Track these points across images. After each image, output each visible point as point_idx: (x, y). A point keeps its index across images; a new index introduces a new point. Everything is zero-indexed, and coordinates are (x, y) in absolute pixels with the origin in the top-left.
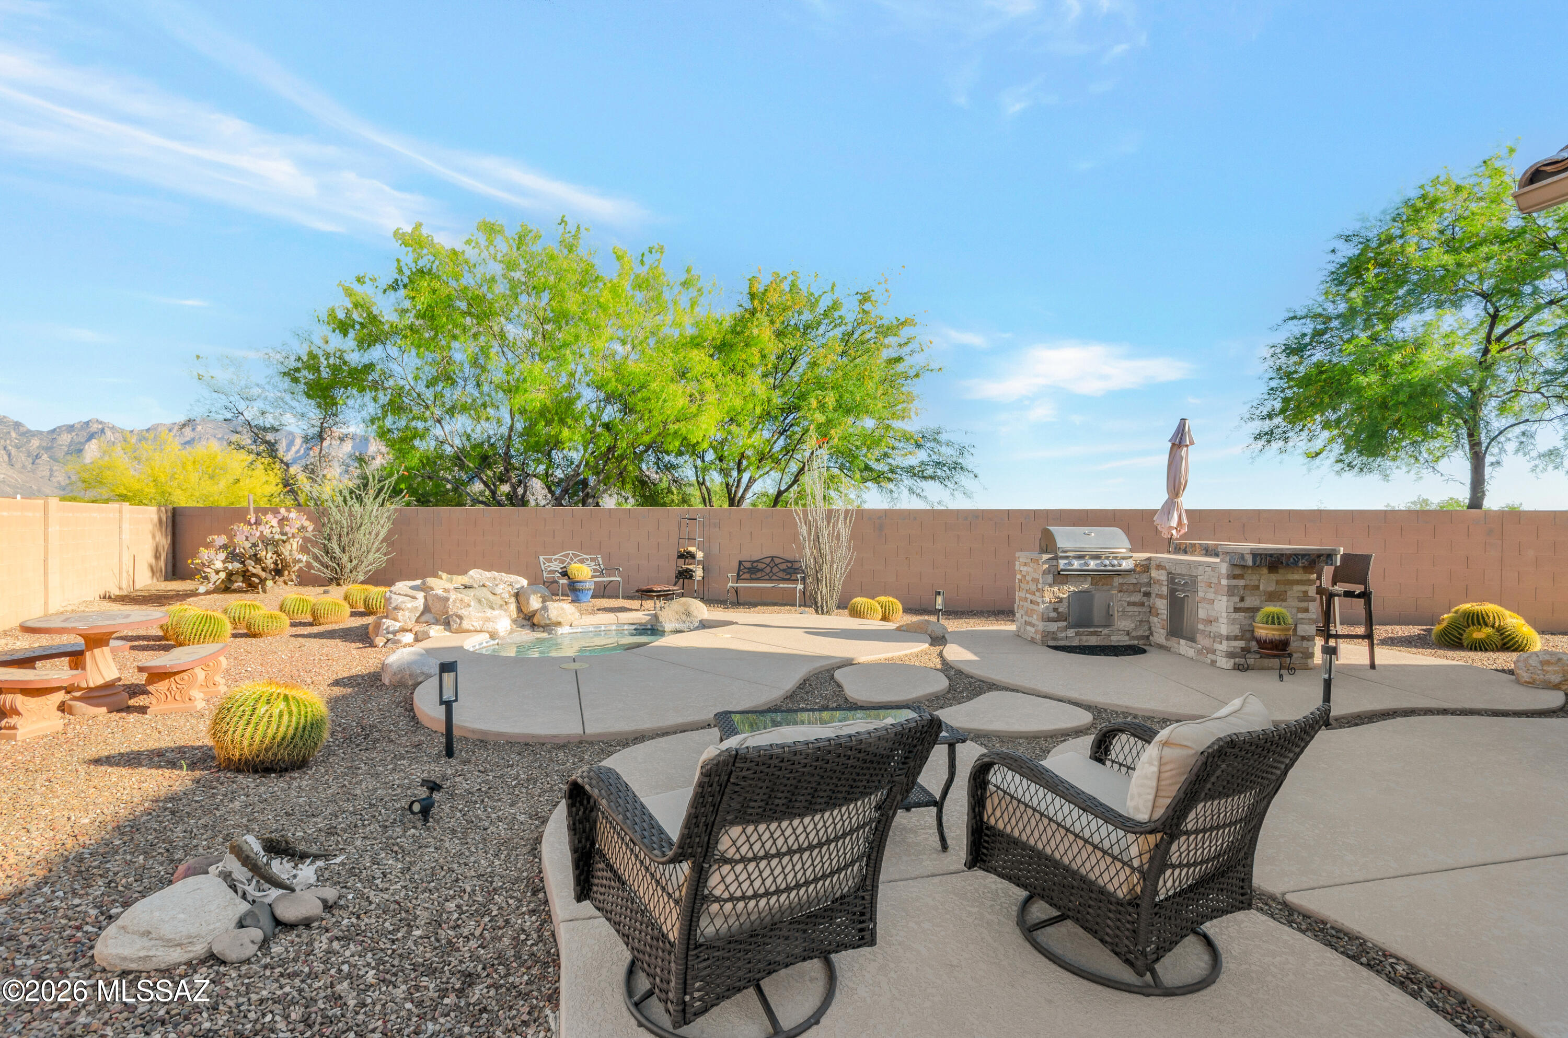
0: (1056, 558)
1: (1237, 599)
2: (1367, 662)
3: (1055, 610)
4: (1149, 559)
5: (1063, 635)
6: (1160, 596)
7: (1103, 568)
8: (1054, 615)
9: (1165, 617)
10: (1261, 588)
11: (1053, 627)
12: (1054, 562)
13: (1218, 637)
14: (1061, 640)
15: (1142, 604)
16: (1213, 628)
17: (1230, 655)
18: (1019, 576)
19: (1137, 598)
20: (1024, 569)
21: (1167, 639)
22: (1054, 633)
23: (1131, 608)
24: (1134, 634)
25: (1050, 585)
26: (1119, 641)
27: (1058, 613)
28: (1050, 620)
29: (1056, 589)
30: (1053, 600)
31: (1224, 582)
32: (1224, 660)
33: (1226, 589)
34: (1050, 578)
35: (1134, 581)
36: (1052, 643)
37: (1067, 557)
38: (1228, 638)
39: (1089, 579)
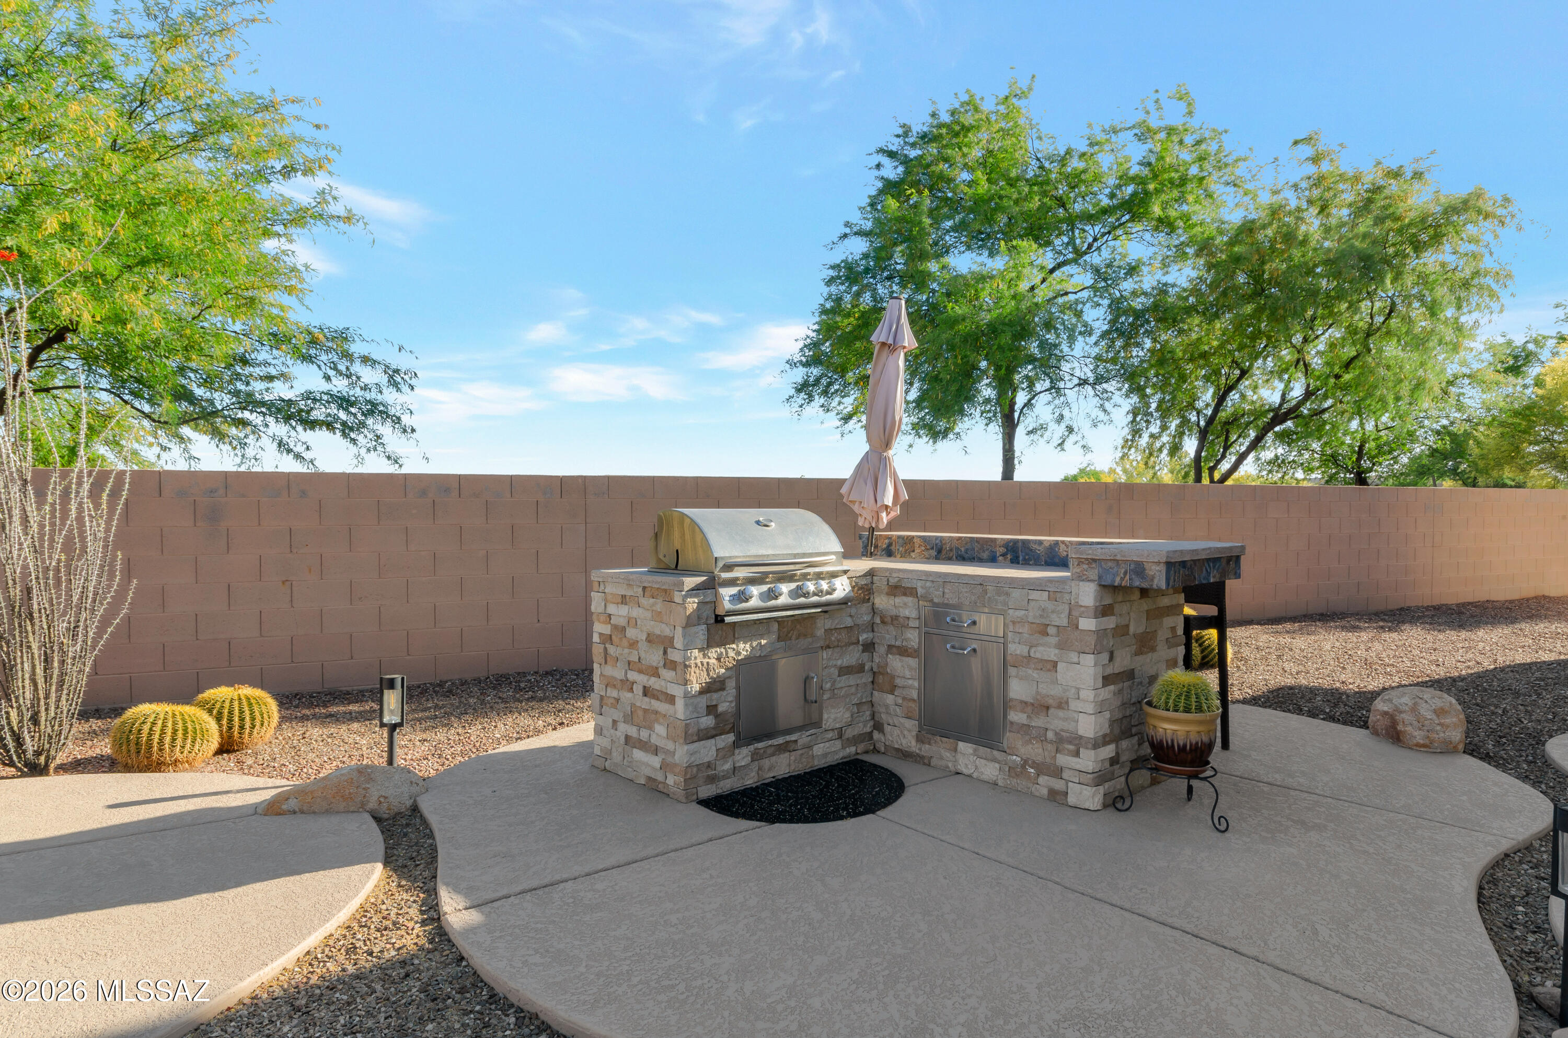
0: (712, 584)
3: (710, 709)
4: (871, 573)
5: (728, 766)
6: (903, 652)
7: (802, 600)
8: (708, 722)
9: (915, 694)
10: (1132, 629)
11: (707, 751)
12: (709, 596)
13: (1077, 744)
14: (725, 777)
15: (860, 669)
16: (1055, 722)
17: (1100, 778)
19: (852, 657)
21: (919, 739)
22: (709, 765)
23: (844, 681)
24: (849, 733)
25: (700, 651)
26: (825, 755)
27: (717, 716)
28: (705, 735)
29: (711, 656)
30: (706, 687)
31: (1088, 624)
32: (1088, 791)
33: (1092, 640)
34: (701, 632)
35: (849, 622)
36: (704, 793)
37: (732, 582)
38: (1097, 744)
39: (776, 626)
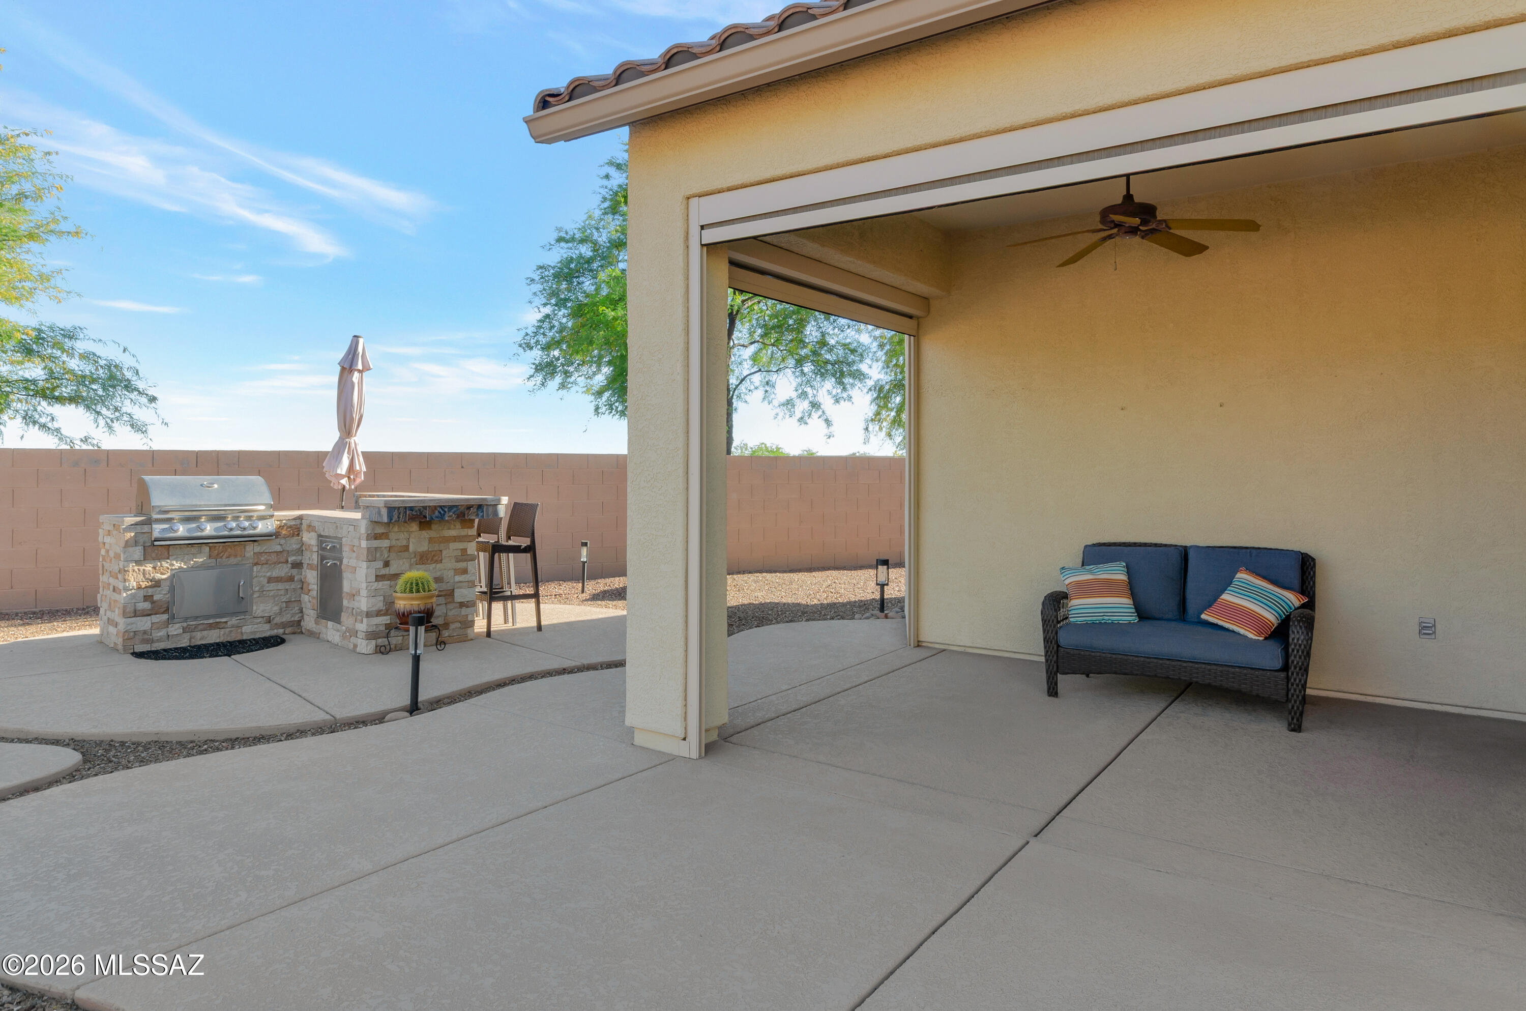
0: (149, 522)
1: (380, 564)
2: (535, 624)
3: (147, 598)
4: (300, 518)
5: (162, 633)
6: (310, 567)
7: (226, 533)
8: (147, 605)
9: (315, 593)
10: (411, 548)
11: (144, 624)
12: (146, 528)
13: (357, 615)
14: (158, 641)
15: (291, 579)
16: (355, 604)
17: (371, 635)
18: (103, 552)
19: (283, 571)
20: (108, 540)
21: (316, 623)
22: (145, 632)
23: (272, 586)
24: (278, 620)
25: (138, 563)
26: (252, 633)
27: (153, 602)
28: (136, 614)
29: (149, 567)
30: (143, 585)
31: (364, 544)
32: (364, 642)
33: (365, 552)
34: (138, 552)
35: (278, 548)
36: (140, 648)
37: (169, 520)
38: (368, 615)
39: (207, 549)
